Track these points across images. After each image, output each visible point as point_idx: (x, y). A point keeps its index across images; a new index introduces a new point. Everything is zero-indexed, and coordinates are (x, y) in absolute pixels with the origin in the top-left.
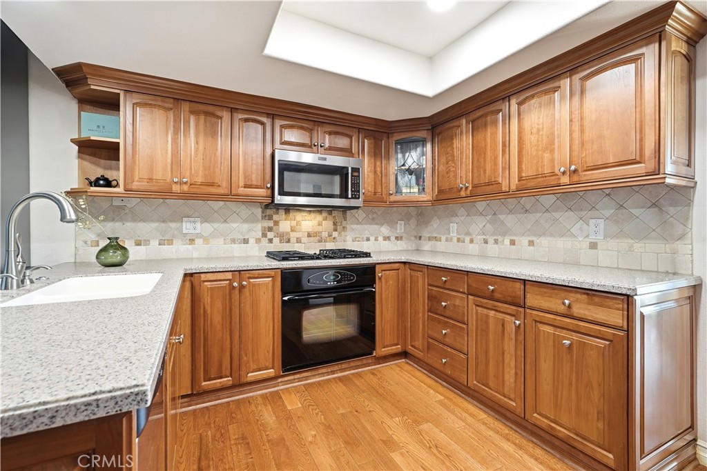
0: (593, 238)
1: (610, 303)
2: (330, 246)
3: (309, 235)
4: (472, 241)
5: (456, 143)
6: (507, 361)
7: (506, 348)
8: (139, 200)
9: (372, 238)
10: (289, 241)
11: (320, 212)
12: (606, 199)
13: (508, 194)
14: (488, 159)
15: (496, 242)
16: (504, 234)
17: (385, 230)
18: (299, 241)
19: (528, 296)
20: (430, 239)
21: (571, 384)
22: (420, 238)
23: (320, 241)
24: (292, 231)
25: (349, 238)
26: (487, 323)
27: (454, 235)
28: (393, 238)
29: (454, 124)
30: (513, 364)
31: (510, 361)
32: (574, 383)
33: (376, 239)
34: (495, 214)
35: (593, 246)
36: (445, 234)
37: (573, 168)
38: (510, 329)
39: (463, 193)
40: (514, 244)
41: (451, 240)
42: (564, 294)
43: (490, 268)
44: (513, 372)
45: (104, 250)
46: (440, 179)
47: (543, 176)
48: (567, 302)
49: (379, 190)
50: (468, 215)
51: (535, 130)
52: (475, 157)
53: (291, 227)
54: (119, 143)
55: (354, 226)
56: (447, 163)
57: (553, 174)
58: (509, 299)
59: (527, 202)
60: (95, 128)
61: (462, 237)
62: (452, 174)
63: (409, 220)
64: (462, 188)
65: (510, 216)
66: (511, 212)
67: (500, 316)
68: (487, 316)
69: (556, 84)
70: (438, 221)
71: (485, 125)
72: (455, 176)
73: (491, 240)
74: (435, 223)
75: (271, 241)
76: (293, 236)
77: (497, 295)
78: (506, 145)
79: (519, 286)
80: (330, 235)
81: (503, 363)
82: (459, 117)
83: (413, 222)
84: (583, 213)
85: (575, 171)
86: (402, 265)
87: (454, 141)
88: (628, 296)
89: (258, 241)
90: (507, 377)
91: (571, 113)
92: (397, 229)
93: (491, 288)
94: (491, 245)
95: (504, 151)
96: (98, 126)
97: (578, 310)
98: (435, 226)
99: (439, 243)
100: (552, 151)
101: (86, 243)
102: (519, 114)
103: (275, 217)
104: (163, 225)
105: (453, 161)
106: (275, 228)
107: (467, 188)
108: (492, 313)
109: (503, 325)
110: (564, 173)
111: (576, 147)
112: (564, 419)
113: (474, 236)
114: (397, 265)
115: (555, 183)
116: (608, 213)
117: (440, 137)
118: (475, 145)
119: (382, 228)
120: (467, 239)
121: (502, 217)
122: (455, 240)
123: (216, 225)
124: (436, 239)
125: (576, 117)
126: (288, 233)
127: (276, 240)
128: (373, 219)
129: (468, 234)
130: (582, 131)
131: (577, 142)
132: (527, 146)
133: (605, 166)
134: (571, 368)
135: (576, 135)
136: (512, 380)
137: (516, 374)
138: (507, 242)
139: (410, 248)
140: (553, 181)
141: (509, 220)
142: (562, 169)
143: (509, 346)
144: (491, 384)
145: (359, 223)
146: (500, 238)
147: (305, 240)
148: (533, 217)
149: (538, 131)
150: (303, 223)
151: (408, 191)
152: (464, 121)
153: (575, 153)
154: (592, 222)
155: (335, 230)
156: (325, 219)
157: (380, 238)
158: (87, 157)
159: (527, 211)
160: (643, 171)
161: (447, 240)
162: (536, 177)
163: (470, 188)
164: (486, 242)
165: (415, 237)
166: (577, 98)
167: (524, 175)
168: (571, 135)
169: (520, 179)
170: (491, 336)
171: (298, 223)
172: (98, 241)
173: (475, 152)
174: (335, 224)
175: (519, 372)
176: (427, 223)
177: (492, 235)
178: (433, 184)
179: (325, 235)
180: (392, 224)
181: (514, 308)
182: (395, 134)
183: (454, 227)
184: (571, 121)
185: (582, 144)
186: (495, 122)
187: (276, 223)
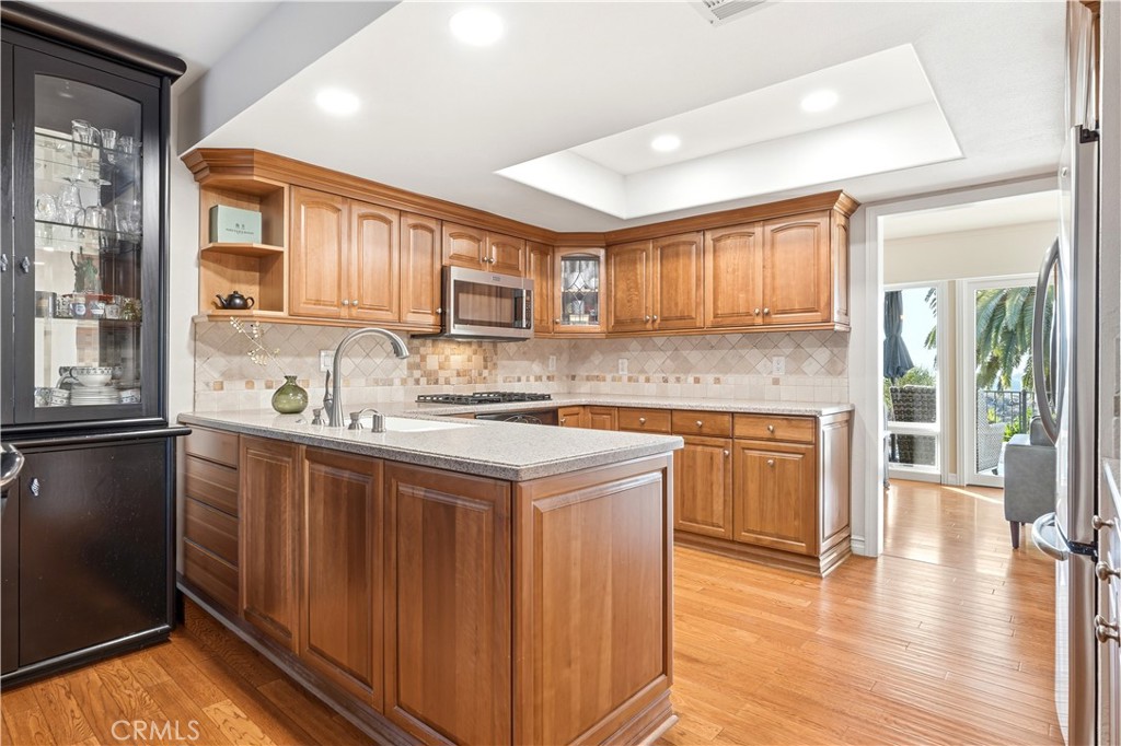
0: (775, 375)
1: (803, 424)
2: (481, 388)
3: (458, 375)
4: (648, 380)
5: (641, 269)
6: (715, 491)
7: (715, 478)
8: (270, 325)
9: (524, 378)
10: (436, 382)
11: (470, 343)
12: (786, 339)
13: (702, 331)
14: (680, 291)
15: (678, 380)
16: (688, 372)
17: (536, 368)
18: (447, 382)
19: (736, 427)
20: (588, 379)
21: (774, 497)
22: (573, 378)
23: (470, 382)
24: (441, 368)
25: (500, 379)
26: (694, 459)
27: (624, 374)
28: (544, 378)
29: (638, 247)
30: (721, 492)
31: (718, 491)
32: (776, 495)
33: (528, 380)
34: (676, 349)
35: (776, 382)
36: (611, 372)
37: (766, 310)
38: (719, 460)
39: (649, 326)
40: (698, 382)
41: (620, 379)
42: (767, 421)
43: (698, 404)
44: (721, 500)
45: (281, 391)
46: (618, 308)
47: (738, 315)
48: (771, 427)
49: (545, 318)
50: (643, 350)
51: (730, 270)
52: (664, 287)
53: (440, 363)
54: (282, 252)
55: (505, 362)
56: (629, 290)
57: (748, 314)
58: (718, 432)
59: (713, 339)
60: (234, 227)
61: (635, 375)
62: (634, 303)
63: (561, 354)
64: (648, 321)
65: (694, 353)
66: (695, 348)
67: (709, 449)
68: (694, 452)
69: (751, 230)
70: (600, 356)
71: (677, 255)
72: (640, 307)
73: (672, 379)
74: (597, 359)
75: (417, 382)
76: (442, 375)
77: (705, 430)
78: (700, 280)
79: (727, 418)
80: (480, 375)
81: (712, 493)
82: (645, 240)
83: (565, 356)
84: (767, 351)
85: (768, 314)
86: (581, 409)
87: (638, 266)
88: (815, 417)
89: (404, 382)
90: (715, 507)
91: (764, 260)
92: (548, 366)
93: (700, 423)
94: (672, 384)
95: (698, 286)
96: (237, 225)
97: (780, 434)
98: (597, 362)
99: (602, 383)
100: (747, 291)
101: (207, 384)
102: (715, 251)
103: (422, 350)
104: (298, 360)
105: (637, 288)
106: (422, 364)
107: (654, 321)
108: (699, 448)
109: (712, 458)
110: (758, 314)
111: (768, 292)
112: (769, 529)
113: (651, 374)
114: (577, 409)
115: (750, 322)
116: (788, 351)
117: (618, 259)
118: (664, 274)
119: (534, 366)
120: (642, 378)
121: (685, 353)
122: (625, 379)
123: (358, 360)
124: (597, 378)
125: (769, 265)
126: (436, 372)
127: (423, 381)
128: (524, 353)
129: (642, 371)
130: (773, 278)
131: (769, 287)
132: (723, 285)
133: (792, 311)
134: (775, 482)
135: (768, 281)
136: (721, 508)
137: (725, 501)
138: (691, 379)
139: (562, 391)
140: (747, 320)
141: (694, 356)
142: (757, 311)
143: (718, 477)
144: (699, 518)
145: (510, 358)
146: (683, 377)
147: (454, 380)
148: (719, 354)
149: (734, 271)
150: (452, 357)
151: (578, 319)
152: (651, 246)
153: (767, 298)
154: (775, 359)
155: (486, 368)
156: (475, 353)
157: (532, 378)
158: (211, 264)
159: (712, 347)
160: (820, 319)
161: (614, 379)
162: (732, 315)
163: (658, 321)
164: (666, 381)
165: (567, 377)
166: (768, 247)
167: (719, 312)
168: (764, 279)
169: (716, 316)
170: (699, 471)
171: (447, 359)
172: (222, 383)
173: (664, 283)
174: (485, 360)
175: (727, 499)
176: (585, 358)
177: (674, 372)
178: (608, 312)
179: (474, 373)
180: (543, 359)
181: (723, 440)
182: (561, 249)
183: (624, 363)
184: (764, 267)
185: (774, 289)
186: (689, 254)
187: (423, 358)
